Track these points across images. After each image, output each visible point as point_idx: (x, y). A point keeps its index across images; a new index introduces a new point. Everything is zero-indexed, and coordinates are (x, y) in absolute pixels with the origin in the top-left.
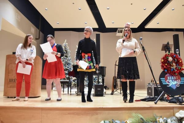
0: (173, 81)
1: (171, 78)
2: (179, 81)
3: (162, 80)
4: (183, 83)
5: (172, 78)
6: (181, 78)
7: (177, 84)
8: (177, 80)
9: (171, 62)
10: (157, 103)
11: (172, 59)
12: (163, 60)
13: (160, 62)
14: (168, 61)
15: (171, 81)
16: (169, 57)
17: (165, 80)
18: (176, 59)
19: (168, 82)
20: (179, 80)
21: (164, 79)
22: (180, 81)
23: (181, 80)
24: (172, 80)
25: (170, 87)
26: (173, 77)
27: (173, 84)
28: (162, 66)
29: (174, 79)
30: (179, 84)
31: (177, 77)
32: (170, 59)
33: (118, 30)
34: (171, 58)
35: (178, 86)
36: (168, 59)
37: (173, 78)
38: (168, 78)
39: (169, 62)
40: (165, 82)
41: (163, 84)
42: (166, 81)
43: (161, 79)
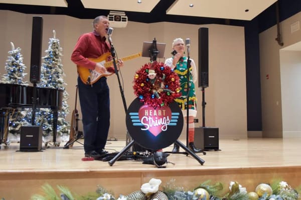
0: (155, 120)
1: (151, 113)
2: (168, 119)
3: (132, 117)
4: (175, 124)
5: (153, 114)
6: (173, 114)
7: (162, 125)
8: (164, 118)
9: (152, 80)
10: (114, 164)
11: (155, 74)
12: (137, 75)
13: (133, 80)
14: (148, 77)
15: (150, 118)
16: (151, 69)
17: (138, 117)
18: (164, 75)
19: (145, 121)
20: (168, 117)
21: (137, 114)
22: (170, 119)
23: (173, 117)
24: (154, 117)
25: (147, 131)
26: (155, 111)
27: (155, 125)
28: (136, 88)
29: (158, 116)
30: (166, 125)
31: (164, 111)
32: (152, 74)
33: (110, 13)
34: (154, 71)
35: (165, 129)
36: (148, 73)
37: (155, 114)
38: (146, 113)
39: (149, 79)
40: (139, 121)
41: (134, 124)
42: (140, 119)
43: (131, 114)
